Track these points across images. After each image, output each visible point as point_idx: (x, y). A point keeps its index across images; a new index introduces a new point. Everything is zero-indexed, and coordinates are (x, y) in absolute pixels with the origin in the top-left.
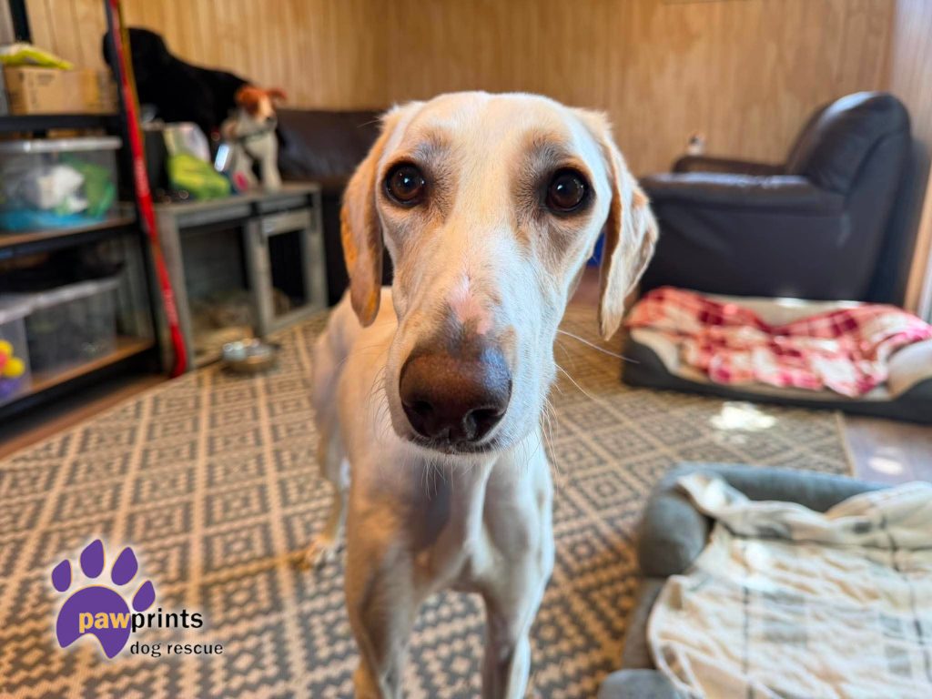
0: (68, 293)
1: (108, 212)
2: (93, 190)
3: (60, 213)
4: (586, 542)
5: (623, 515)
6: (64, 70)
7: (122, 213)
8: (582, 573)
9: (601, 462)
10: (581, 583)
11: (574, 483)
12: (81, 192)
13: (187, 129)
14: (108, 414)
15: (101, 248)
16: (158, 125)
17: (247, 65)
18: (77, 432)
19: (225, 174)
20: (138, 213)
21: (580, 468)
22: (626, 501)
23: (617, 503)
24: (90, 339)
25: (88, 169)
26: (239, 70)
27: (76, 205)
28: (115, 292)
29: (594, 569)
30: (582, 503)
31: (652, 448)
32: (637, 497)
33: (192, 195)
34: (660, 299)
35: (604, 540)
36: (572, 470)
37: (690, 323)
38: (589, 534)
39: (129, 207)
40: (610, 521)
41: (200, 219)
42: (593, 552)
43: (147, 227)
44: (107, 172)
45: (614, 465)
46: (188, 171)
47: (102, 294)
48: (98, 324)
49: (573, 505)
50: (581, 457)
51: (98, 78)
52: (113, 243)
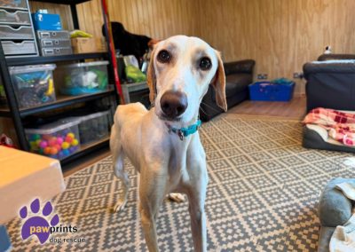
0: (92, 116)
1: (105, 87)
2: (100, 80)
3: (89, 88)
4: (294, 211)
5: (309, 201)
6: (90, 38)
7: (110, 88)
8: (293, 223)
9: (297, 178)
10: (293, 227)
11: (286, 187)
12: (96, 81)
13: (131, 57)
14: (106, 159)
15: (103, 100)
16: (121, 56)
17: (150, 34)
18: (96, 165)
19: (144, 73)
20: (115, 87)
21: (289, 181)
22: (310, 194)
23: (306, 195)
24: (100, 132)
25: (99, 72)
26: (148, 36)
27: (95, 85)
28: (108, 115)
29: (298, 222)
30: (290, 195)
31: (319, 173)
32: (315, 193)
33: (133, 81)
34: (318, 112)
35: (302, 210)
36: (285, 182)
37: (331, 121)
38: (295, 207)
39: (112, 86)
40: (304, 202)
41: (136, 89)
42: (297, 215)
43: (118, 93)
44: (104, 73)
45: (303, 179)
46: (132, 72)
47: (103, 116)
48: (102, 128)
49: (287, 196)
50: (288, 176)
51: (101, 40)
52: (107, 98)
